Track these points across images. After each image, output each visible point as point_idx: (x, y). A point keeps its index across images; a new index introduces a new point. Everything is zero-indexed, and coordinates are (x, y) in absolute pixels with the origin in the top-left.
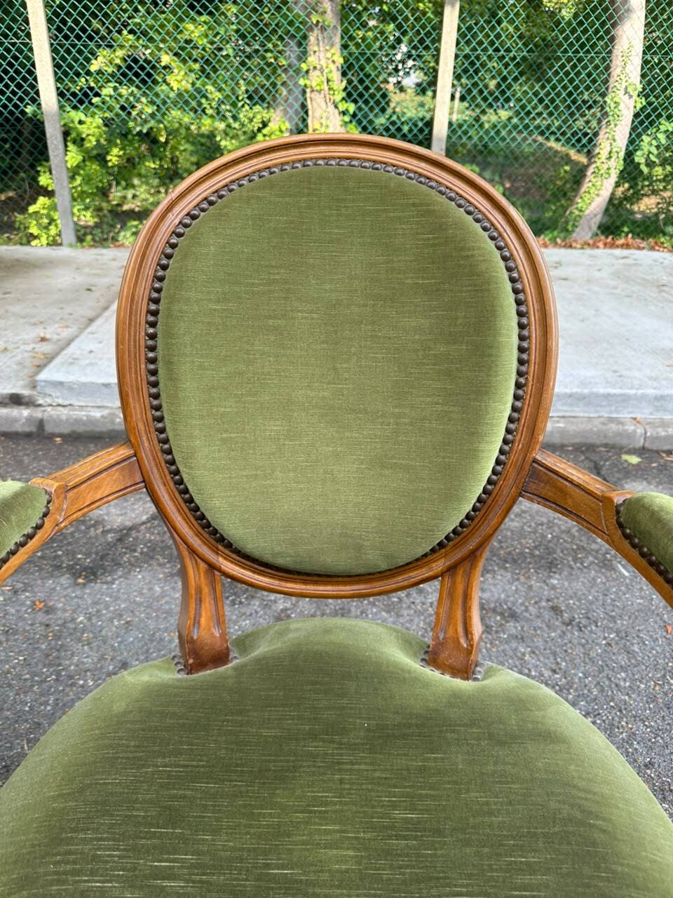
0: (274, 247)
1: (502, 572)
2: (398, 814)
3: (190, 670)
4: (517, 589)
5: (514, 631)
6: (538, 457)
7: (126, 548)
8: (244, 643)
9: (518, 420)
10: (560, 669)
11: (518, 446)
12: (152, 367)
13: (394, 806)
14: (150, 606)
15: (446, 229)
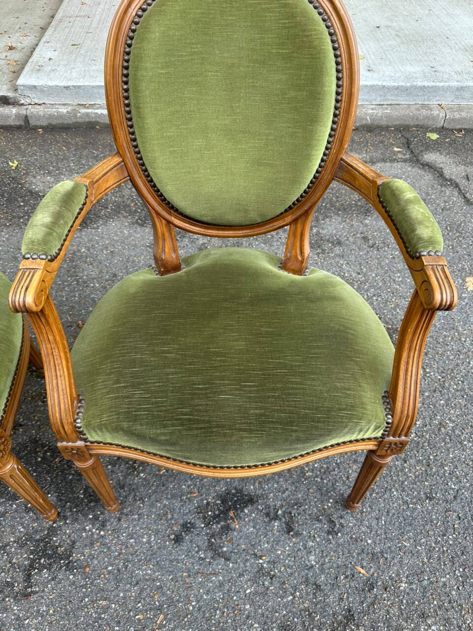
0: (193, 31)
1: (336, 216)
2: (263, 329)
3: (162, 274)
4: (344, 227)
5: (338, 252)
6: (344, 158)
7: (102, 206)
8: (188, 261)
9: (334, 135)
10: (362, 272)
11: (334, 151)
12: (128, 109)
13: (261, 326)
14: (123, 242)
15: (296, 17)
